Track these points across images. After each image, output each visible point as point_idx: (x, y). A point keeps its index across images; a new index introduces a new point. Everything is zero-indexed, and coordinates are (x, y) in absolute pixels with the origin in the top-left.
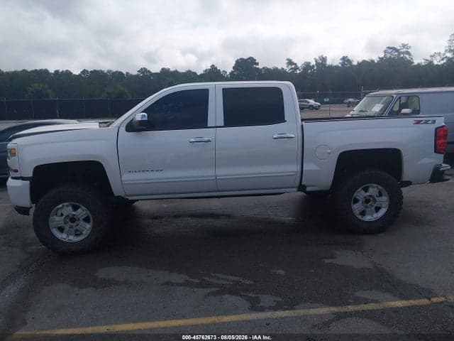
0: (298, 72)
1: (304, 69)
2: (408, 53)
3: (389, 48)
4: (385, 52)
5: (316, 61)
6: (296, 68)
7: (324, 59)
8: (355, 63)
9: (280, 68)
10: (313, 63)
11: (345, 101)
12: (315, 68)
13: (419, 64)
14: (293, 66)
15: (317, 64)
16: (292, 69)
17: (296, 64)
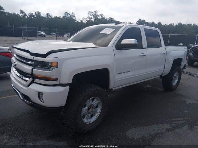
0: (27, 17)
1: (30, 16)
2: (74, 16)
3: (66, 13)
4: (65, 14)
5: (36, 13)
6: (25, 15)
7: (39, 13)
8: (53, 17)
9: (16, 14)
10: (34, 14)
11: (52, 34)
12: (35, 16)
13: (78, 21)
14: (24, 14)
15: (36, 15)
16: (23, 15)
17: (25, 13)
